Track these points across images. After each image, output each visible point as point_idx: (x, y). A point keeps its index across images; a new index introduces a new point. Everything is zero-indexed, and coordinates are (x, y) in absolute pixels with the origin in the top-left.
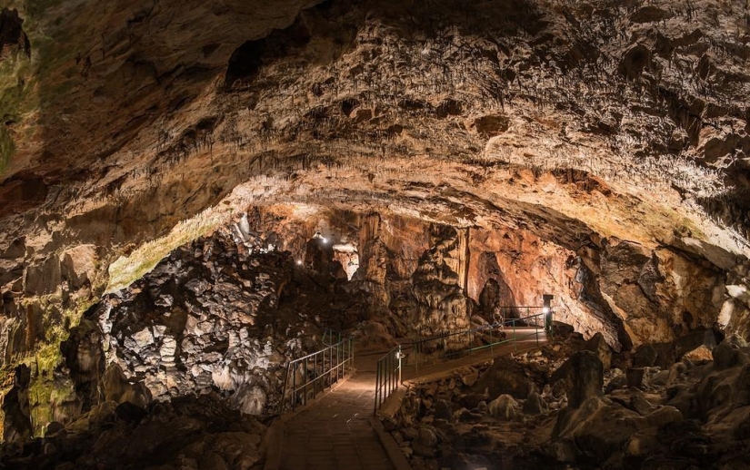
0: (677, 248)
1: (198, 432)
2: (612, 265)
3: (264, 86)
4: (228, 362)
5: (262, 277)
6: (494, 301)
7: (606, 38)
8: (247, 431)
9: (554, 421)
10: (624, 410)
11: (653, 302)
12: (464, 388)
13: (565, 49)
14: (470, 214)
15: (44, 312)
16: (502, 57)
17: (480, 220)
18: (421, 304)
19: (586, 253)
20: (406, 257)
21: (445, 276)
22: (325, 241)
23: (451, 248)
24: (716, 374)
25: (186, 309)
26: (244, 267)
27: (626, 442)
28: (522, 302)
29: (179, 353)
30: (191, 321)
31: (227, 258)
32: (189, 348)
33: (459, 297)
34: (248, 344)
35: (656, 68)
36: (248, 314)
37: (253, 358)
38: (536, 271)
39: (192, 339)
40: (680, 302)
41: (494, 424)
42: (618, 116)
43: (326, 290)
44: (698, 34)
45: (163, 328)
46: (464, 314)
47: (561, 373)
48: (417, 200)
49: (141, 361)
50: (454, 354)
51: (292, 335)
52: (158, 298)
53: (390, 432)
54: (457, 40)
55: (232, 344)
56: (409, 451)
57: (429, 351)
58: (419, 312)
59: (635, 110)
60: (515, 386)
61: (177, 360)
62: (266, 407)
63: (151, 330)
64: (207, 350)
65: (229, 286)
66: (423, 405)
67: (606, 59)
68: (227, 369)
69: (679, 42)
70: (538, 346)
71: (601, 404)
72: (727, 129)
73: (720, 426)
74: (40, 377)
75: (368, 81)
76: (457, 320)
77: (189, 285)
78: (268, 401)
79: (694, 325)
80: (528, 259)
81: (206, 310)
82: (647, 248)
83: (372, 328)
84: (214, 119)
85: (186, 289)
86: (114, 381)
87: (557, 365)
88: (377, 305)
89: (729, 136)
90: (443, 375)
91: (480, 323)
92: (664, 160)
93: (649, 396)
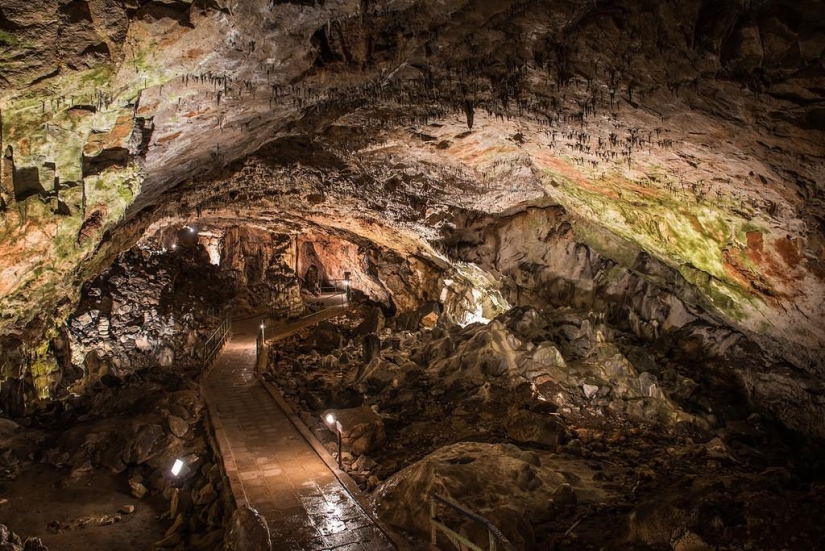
0: (419, 257)
1: (160, 391)
2: (385, 263)
3: (186, 190)
4: (146, 332)
5: (161, 272)
6: (314, 279)
7: (378, 175)
8: (189, 389)
9: (357, 370)
10: (391, 364)
11: (408, 286)
12: (301, 341)
13: (357, 177)
14: (299, 227)
15: (43, 321)
16: (323, 176)
17: (304, 230)
18: (272, 290)
19: (370, 253)
20: (251, 240)
21: (286, 272)
22: (192, 230)
23: (287, 247)
24: (433, 343)
25: (111, 297)
26: (148, 266)
27: (392, 381)
28: (331, 274)
29: (111, 328)
30: (115, 305)
31: (135, 260)
32: (116, 324)
33: (295, 285)
34: (158, 319)
35: (403, 187)
36: (154, 298)
37: (162, 328)
38: (339, 254)
39: (118, 317)
40: (421, 286)
41: (325, 372)
42: (385, 203)
43: (205, 278)
44: (422, 174)
45: (98, 311)
46: (299, 294)
47: (358, 330)
48: (265, 222)
49: (86, 336)
50: (293, 319)
51: (186, 311)
52: (90, 290)
53: (270, 381)
54: (299, 167)
55: (147, 320)
56: (282, 393)
57: (278, 319)
58: (271, 295)
59: (394, 201)
60: (331, 338)
61: (110, 333)
62: (174, 360)
63: (90, 314)
64: (130, 324)
65: (139, 279)
66: (278, 355)
67: (378, 183)
68: (146, 337)
69: (413, 177)
70: (343, 311)
71: (380, 361)
72: (439, 210)
73: (434, 370)
74: (38, 359)
75: (247, 183)
76: (295, 298)
77: (111, 281)
78: (175, 356)
79: (428, 299)
80: (334, 247)
81: (125, 297)
82: (404, 255)
83: (239, 303)
84: (154, 206)
85: (110, 283)
86: (94, 361)
87: (356, 324)
88: (240, 286)
89: (440, 213)
90: (288, 334)
91: (306, 294)
92: (409, 224)
93: (403, 354)
